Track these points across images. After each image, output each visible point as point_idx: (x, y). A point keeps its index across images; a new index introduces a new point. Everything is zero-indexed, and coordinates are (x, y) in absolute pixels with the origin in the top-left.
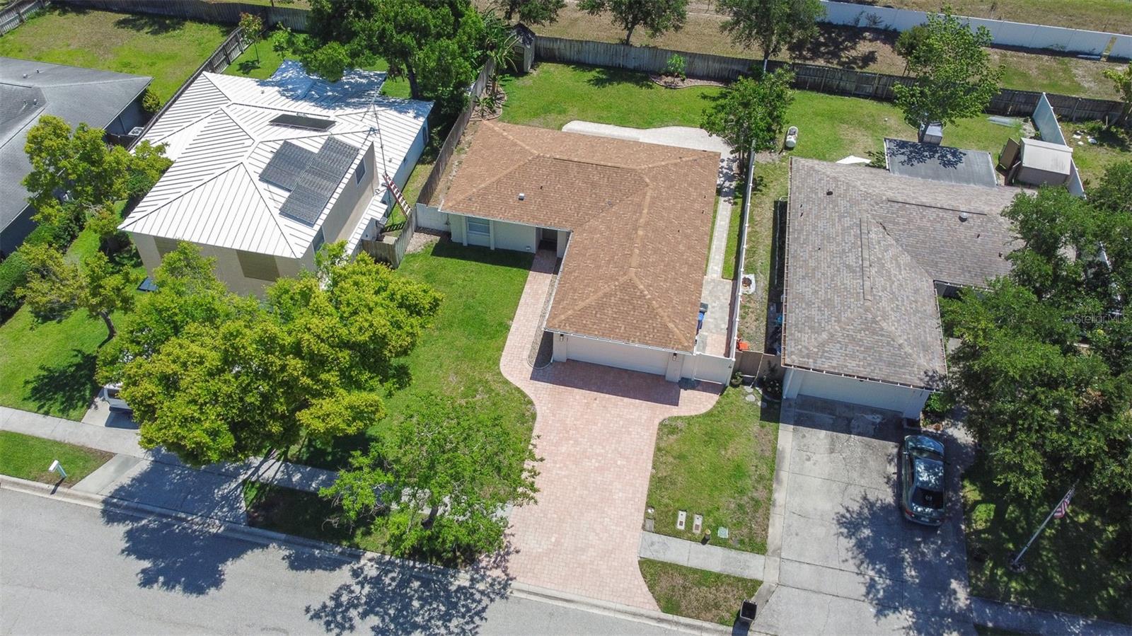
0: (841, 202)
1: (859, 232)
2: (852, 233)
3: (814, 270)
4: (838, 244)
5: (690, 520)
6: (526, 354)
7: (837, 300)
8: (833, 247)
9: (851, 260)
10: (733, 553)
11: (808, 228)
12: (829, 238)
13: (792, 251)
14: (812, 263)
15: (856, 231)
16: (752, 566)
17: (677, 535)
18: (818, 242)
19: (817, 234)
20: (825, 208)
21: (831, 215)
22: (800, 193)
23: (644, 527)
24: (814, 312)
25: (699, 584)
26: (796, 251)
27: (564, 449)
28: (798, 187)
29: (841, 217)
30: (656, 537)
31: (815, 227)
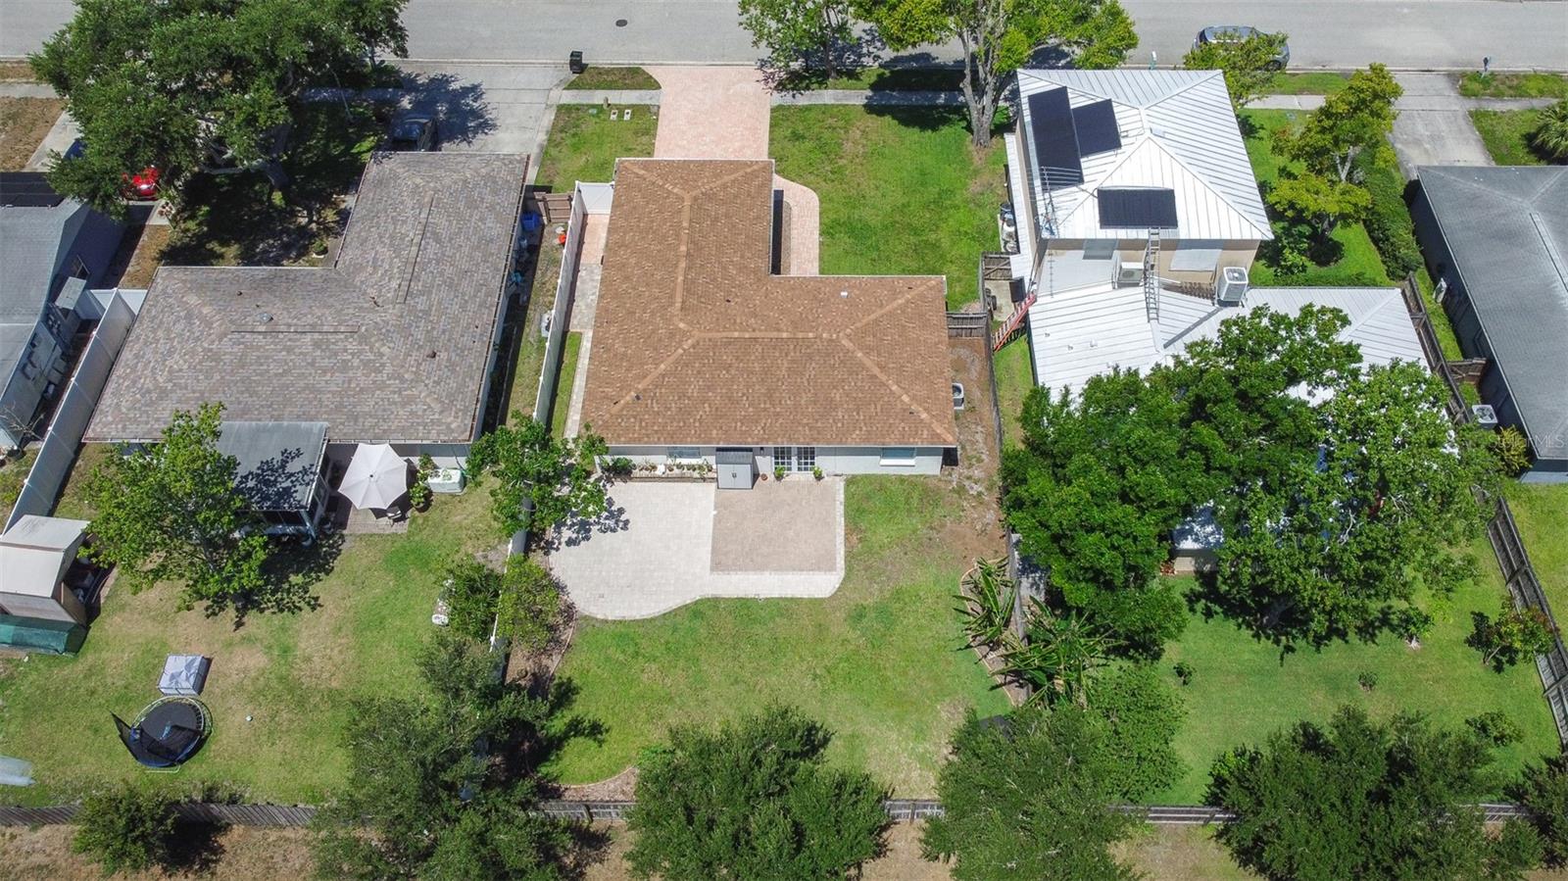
0: (420, 336)
1: (412, 284)
2: (420, 284)
3: (478, 247)
4: (442, 274)
5: (621, 116)
6: (795, 211)
7: (461, 205)
8: (449, 271)
9: (433, 248)
10: (584, 102)
11: (472, 307)
12: (450, 287)
13: (498, 278)
14: (478, 254)
15: (416, 287)
16: (569, 97)
17: (629, 107)
18: (465, 283)
19: (464, 294)
20: (444, 332)
21: (439, 317)
22: (471, 366)
23: (659, 107)
24: (489, 198)
25: (612, 82)
26: (494, 277)
27: (737, 144)
28: (472, 378)
29: (427, 313)
30: (648, 102)
31: (463, 307)
